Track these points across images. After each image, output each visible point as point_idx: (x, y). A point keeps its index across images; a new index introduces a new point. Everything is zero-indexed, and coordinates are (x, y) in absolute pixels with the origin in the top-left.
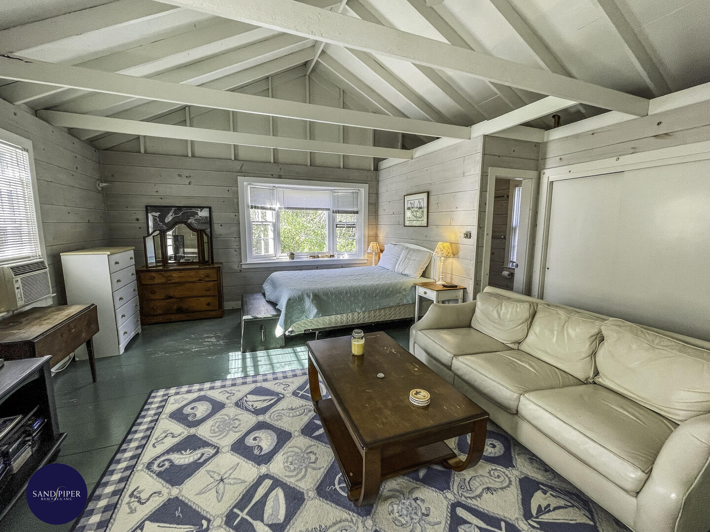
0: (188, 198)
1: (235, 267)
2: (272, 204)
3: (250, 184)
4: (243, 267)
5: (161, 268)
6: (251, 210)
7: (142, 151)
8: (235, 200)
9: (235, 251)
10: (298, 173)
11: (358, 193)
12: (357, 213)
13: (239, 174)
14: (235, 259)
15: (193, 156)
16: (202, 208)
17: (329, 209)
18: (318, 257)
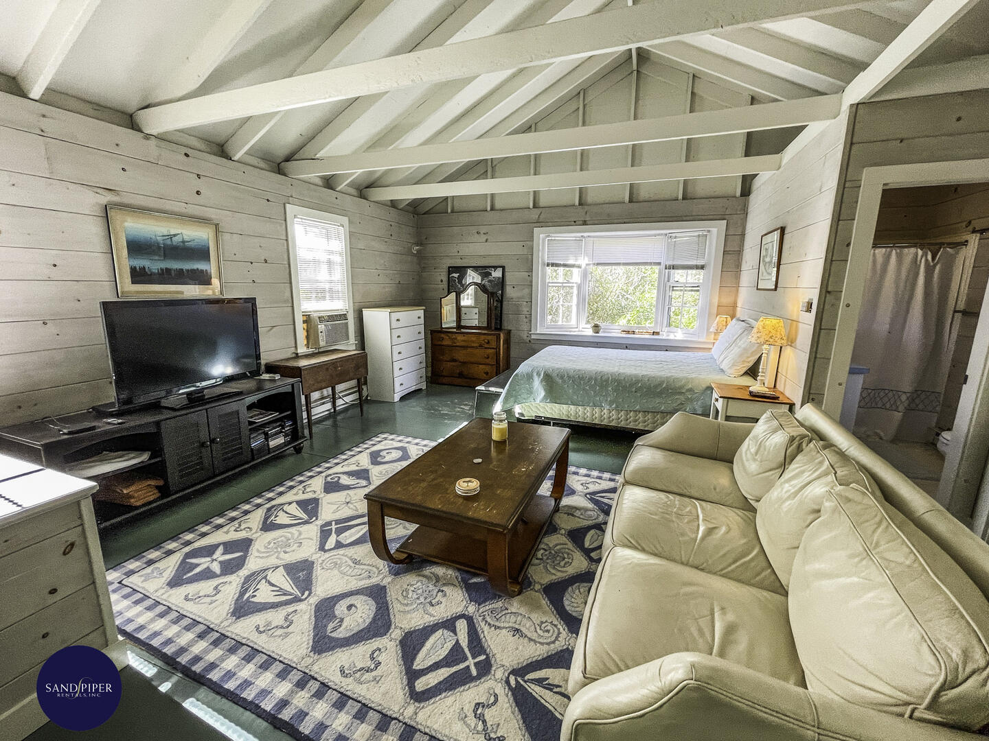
0: (484, 257)
1: (524, 336)
2: (576, 260)
3: (548, 236)
4: (533, 337)
5: (455, 330)
6: (547, 268)
7: (449, 211)
8: (530, 257)
9: (526, 317)
10: (609, 215)
11: (706, 236)
12: (702, 267)
13: (535, 225)
14: (525, 327)
15: (492, 209)
16: (495, 267)
17: (659, 264)
18: (634, 332)
